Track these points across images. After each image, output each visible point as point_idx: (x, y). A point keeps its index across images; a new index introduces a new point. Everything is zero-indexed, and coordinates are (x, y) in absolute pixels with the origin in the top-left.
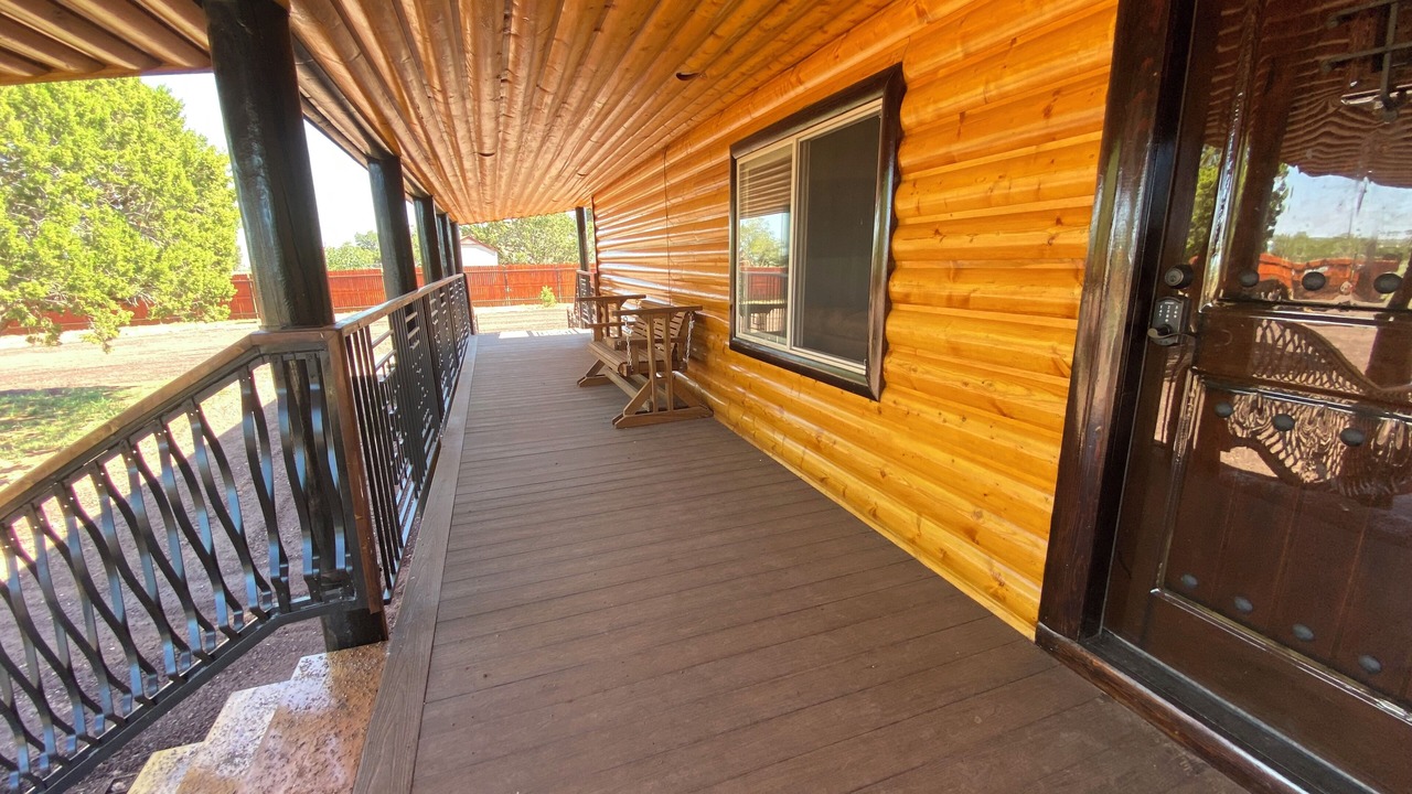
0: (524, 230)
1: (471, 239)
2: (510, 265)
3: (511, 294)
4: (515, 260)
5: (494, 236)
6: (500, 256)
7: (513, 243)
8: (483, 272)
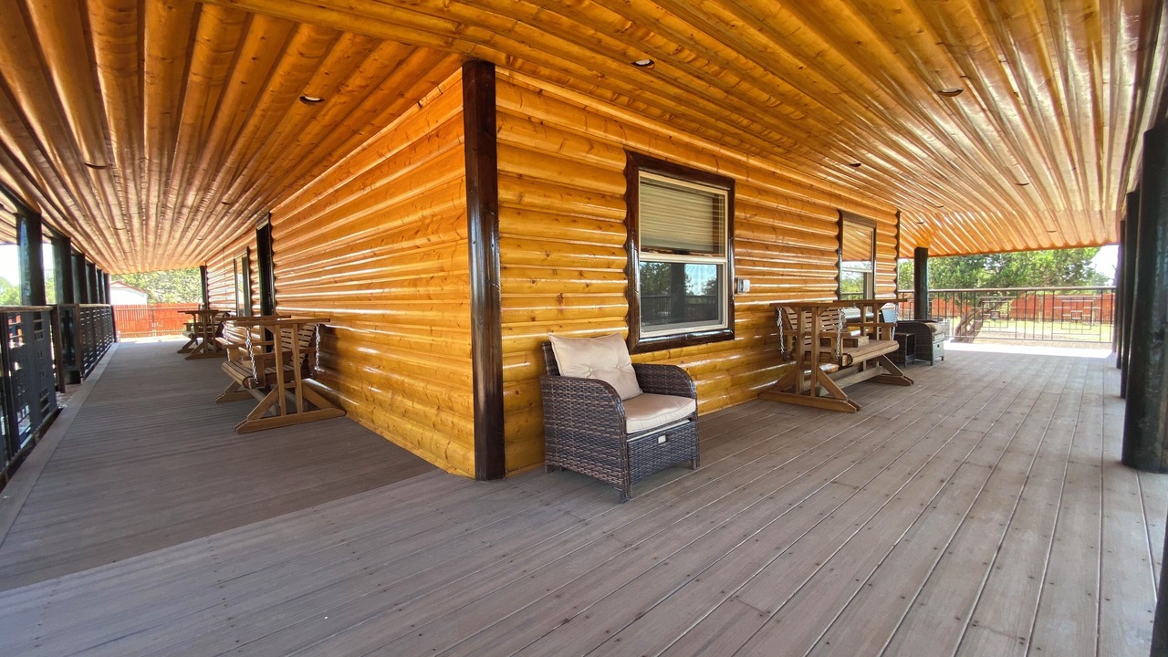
0: (176, 276)
1: (120, 283)
2: (159, 304)
3: (157, 328)
4: (164, 300)
5: (144, 281)
6: (150, 297)
7: (164, 287)
8: (131, 311)
